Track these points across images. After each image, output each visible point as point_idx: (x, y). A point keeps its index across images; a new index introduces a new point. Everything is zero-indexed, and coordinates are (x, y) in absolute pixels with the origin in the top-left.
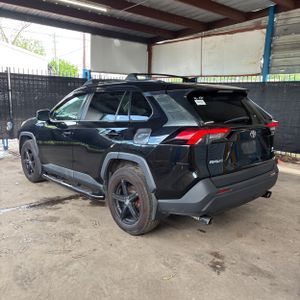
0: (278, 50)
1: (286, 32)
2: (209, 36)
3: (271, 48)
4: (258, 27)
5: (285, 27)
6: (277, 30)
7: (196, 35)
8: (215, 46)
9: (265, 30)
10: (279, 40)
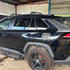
0: (52, 9)
1: (54, 4)
2: (33, 4)
3: (50, 9)
4: (47, 3)
5: (53, 3)
6: (51, 4)
7: (29, 4)
8: (35, 7)
9: (48, 4)
10: (52, 6)
